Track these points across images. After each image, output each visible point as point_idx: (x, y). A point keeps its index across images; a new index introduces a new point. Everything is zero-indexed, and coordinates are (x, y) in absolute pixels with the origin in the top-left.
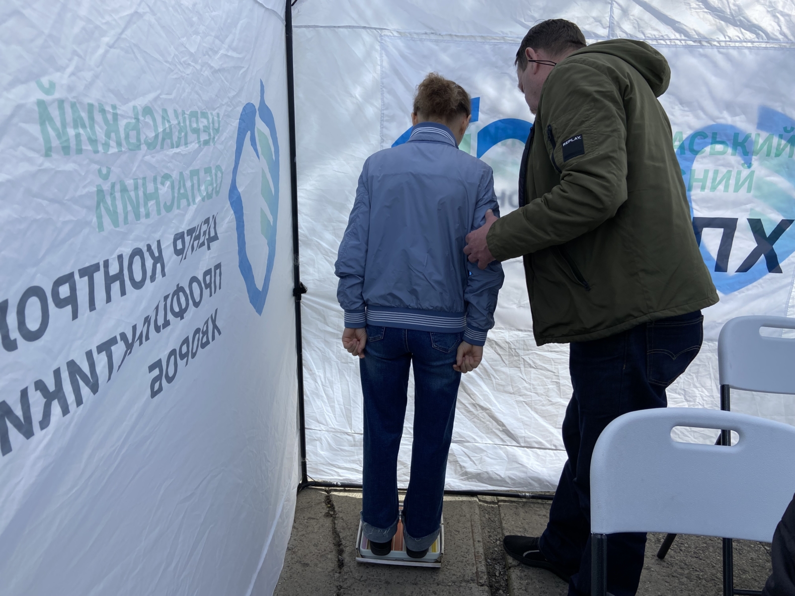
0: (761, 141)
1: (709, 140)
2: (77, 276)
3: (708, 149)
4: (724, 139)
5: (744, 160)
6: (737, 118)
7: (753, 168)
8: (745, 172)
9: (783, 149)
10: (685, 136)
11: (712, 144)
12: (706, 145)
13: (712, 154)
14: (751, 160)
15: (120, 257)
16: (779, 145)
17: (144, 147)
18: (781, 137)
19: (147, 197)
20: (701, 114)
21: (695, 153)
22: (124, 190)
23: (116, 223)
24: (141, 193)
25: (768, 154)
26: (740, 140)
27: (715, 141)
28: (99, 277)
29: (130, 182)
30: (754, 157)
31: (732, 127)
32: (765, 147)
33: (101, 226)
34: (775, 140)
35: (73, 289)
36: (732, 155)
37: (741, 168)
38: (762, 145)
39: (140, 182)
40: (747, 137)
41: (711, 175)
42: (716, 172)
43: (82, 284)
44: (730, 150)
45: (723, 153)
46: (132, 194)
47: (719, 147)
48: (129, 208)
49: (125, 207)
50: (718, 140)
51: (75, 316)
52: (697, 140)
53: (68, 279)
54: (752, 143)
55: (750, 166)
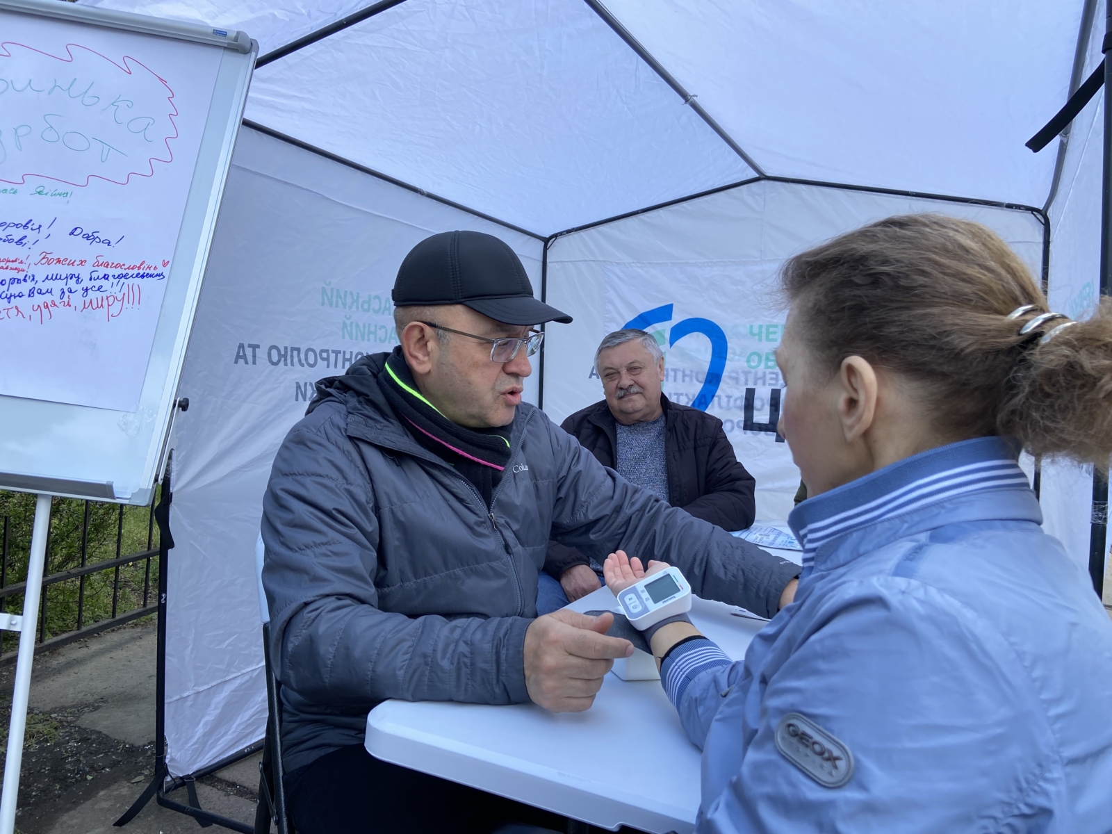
2: (330, 352)
15: (351, 353)
17: (371, 311)
19: (370, 333)
22: (357, 326)
23: (351, 338)
24: (366, 330)
28: (340, 356)
29: (361, 325)
33: (343, 337)
35: (328, 356)
39: (367, 325)
43: (332, 356)
46: (362, 329)
48: (359, 334)
49: (357, 333)
51: (328, 366)
53: (327, 351)
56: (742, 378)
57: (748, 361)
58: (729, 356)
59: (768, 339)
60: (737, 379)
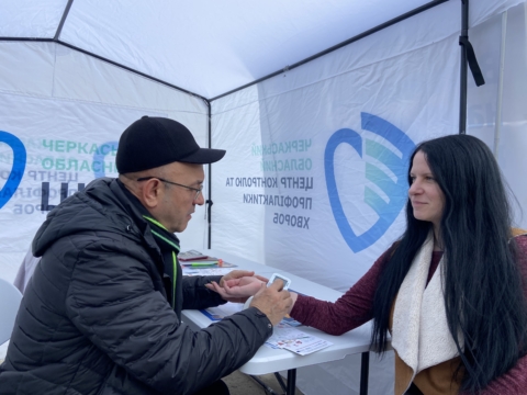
56: (39, 176)
57: (43, 164)
58: (28, 160)
59: (57, 150)
60: (35, 177)
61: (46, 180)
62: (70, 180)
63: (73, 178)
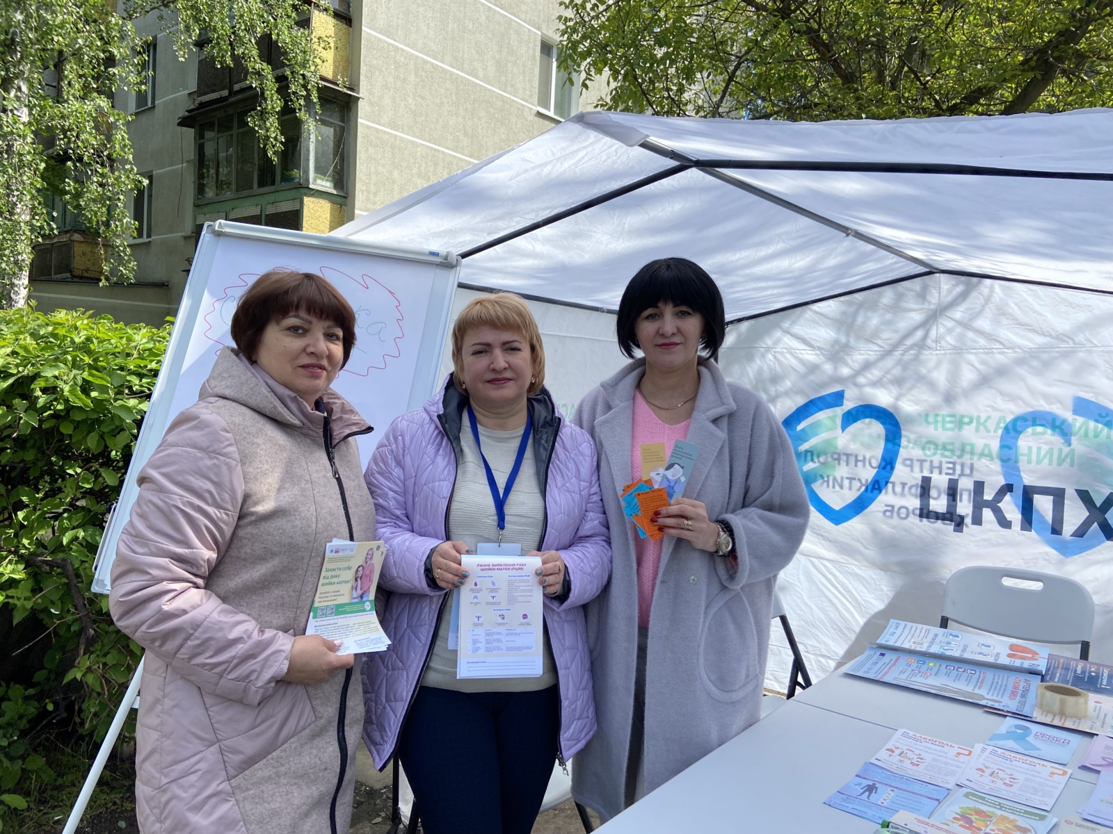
0: (1078, 425)
1: (1031, 423)
3: (1030, 430)
4: (1045, 423)
5: (1064, 439)
6: (1054, 406)
7: (1072, 447)
8: (1066, 450)
9: (1101, 432)
10: (1008, 420)
11: (1033, 426)
12: (1028, 427)
13: (1034, 434)
14: (1070, 440)
16: (1096, 428)
18: (1097, 421)
20: (1020, 402)
21: (1019, 433)
25: (1086, 435)
26: (1058, 423)
27: (1034, 423)
30: (1073, 438)
31: (1049, 413)
32: (1083, 430)
34: (1092, 424)
36: (1052, 435)
37: (1063, 447)
38: (1080, 428)
40: (1064, 421)
41: (1034, 450)
42: (1039, 449)
44: (1049, 431)
45: (1044, 433)
47: (1039, 429)
50: (1038, 423)
52: (1019, 423)
54: (1070, 426)
55: (1069, 445)
56: (917, 468)
57: (924, 450)
58: (903, 443)
59: (944, 428)
60: (911, 466)
61: (926, 474)
62: (962, 474)
63: (967, 471)
